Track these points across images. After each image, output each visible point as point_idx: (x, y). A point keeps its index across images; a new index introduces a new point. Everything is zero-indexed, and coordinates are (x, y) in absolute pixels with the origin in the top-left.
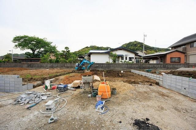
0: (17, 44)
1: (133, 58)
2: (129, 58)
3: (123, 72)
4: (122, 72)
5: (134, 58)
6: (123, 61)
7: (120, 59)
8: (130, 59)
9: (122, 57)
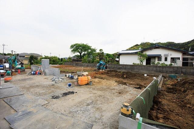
0: (72, 49)
1: (179, 58)
2: (171, 58)
3: (147, 76)
4: (145, 75)
5: (181, 59)
6: (161, 62)
7: (157, 59)
8: (173, 60)
9: (159, 57)
